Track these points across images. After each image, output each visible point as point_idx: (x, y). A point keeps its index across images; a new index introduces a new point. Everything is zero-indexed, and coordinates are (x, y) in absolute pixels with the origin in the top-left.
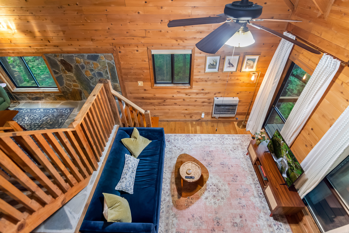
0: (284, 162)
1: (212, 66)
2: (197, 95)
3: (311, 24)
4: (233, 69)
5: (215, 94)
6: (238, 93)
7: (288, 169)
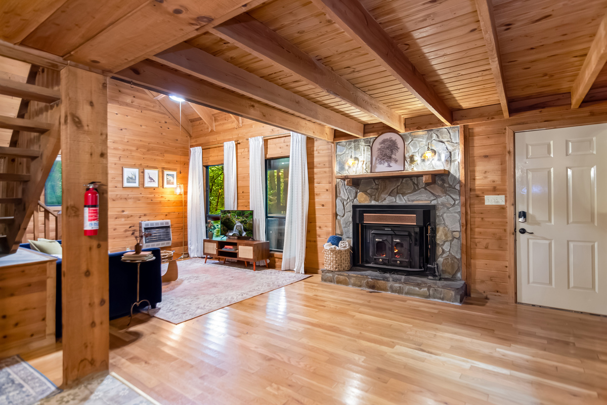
0: (238, 226)
1: (130, 179)
2: (117, 219)
3: (207, 137)
4: (155, 185)
5: (140, 217)
6: (166, 215)
7: (244, 226)
